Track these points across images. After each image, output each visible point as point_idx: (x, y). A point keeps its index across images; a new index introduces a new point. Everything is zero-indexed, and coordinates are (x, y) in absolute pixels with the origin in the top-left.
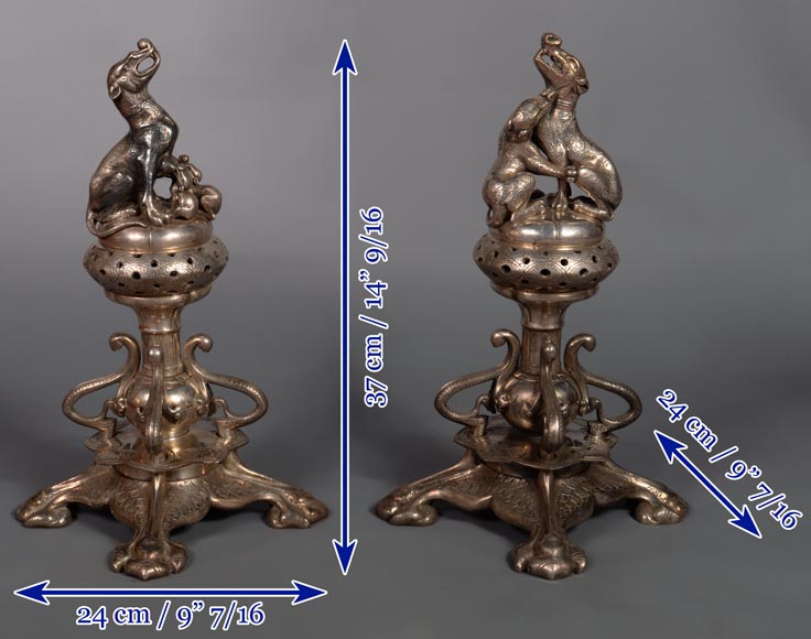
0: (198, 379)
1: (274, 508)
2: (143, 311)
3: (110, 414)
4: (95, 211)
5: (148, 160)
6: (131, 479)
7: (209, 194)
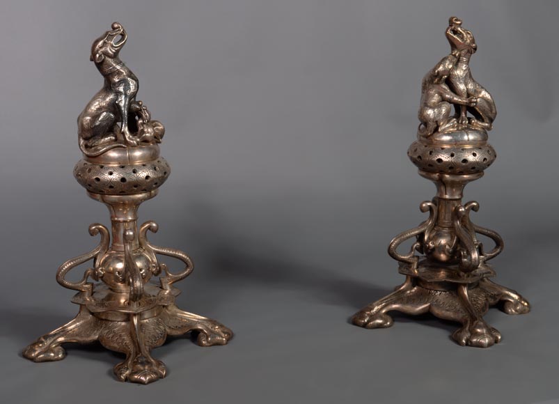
0: (149, 251)
1: (201, 334)
2: (113, 206)
3: (90, 280)
4: (86, 139)
5: (123, 102)
6: (112, 321)
7: (158, 126)
